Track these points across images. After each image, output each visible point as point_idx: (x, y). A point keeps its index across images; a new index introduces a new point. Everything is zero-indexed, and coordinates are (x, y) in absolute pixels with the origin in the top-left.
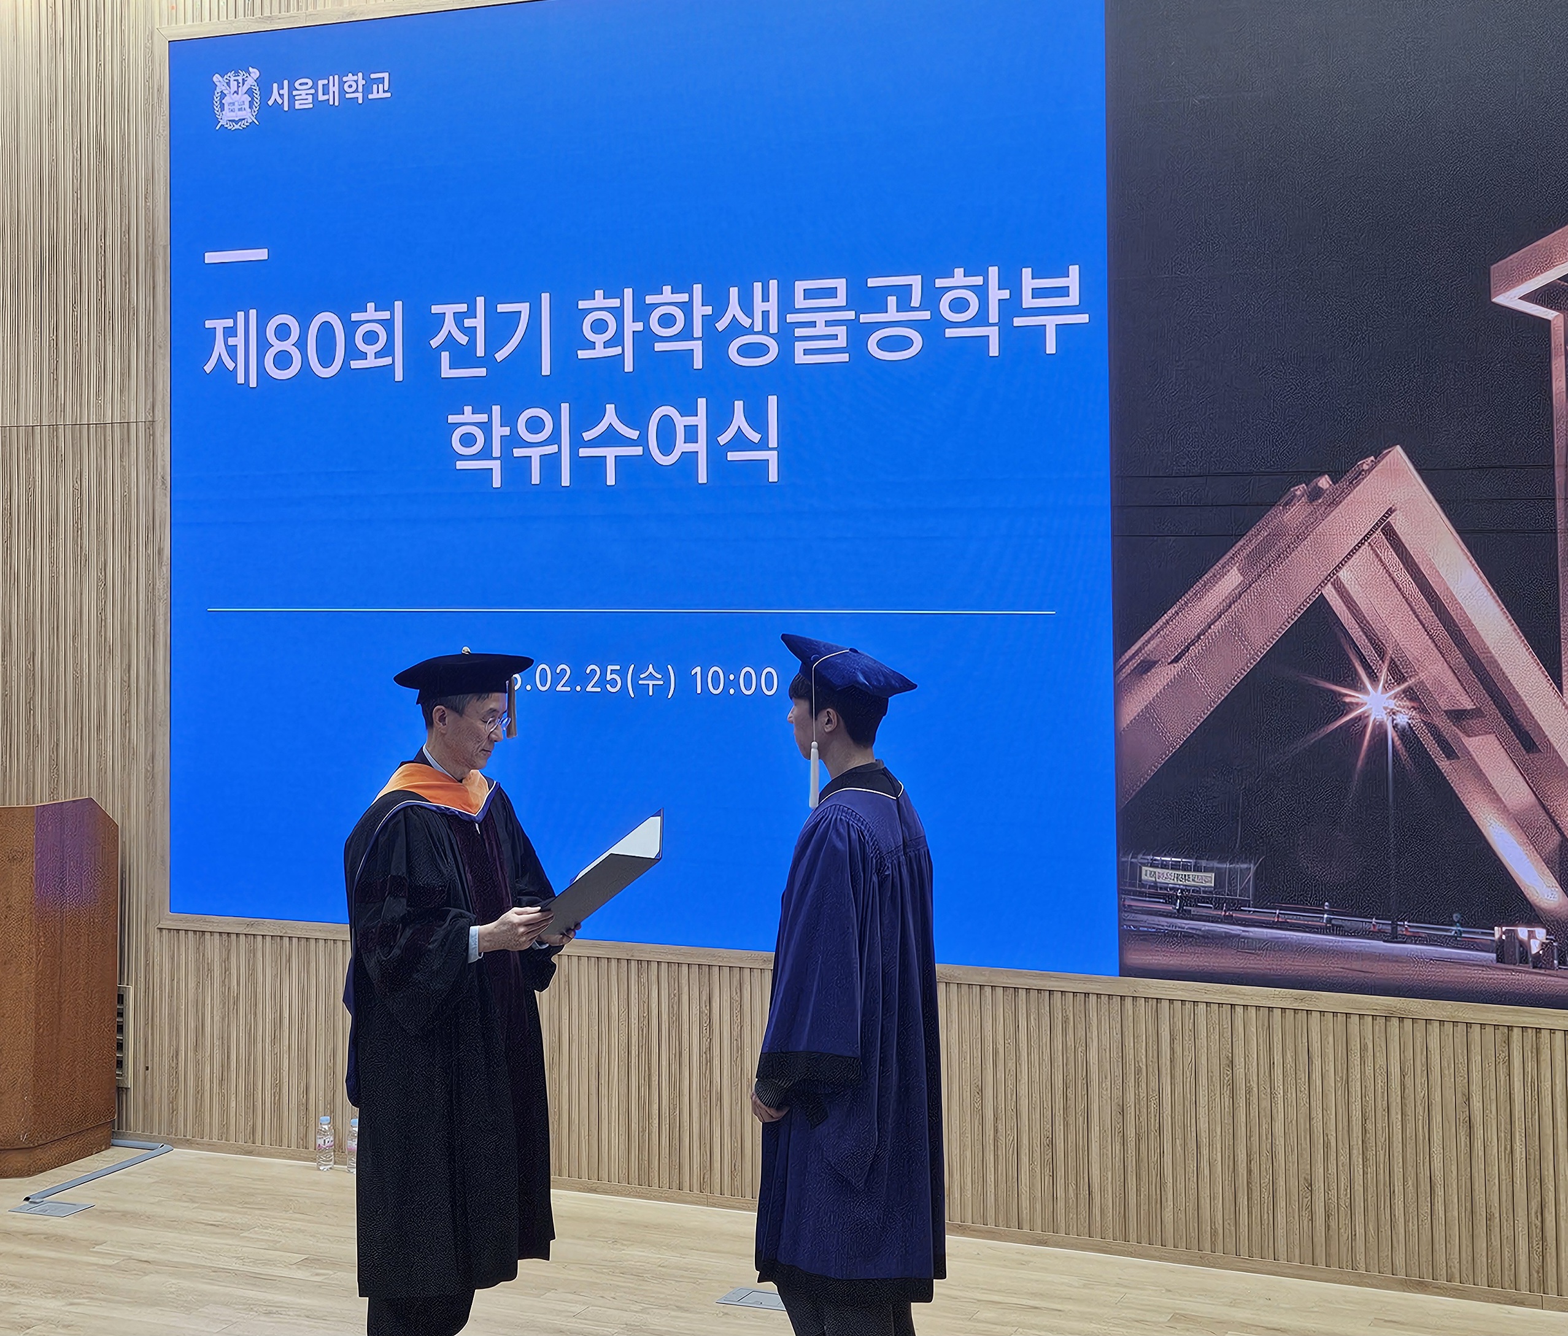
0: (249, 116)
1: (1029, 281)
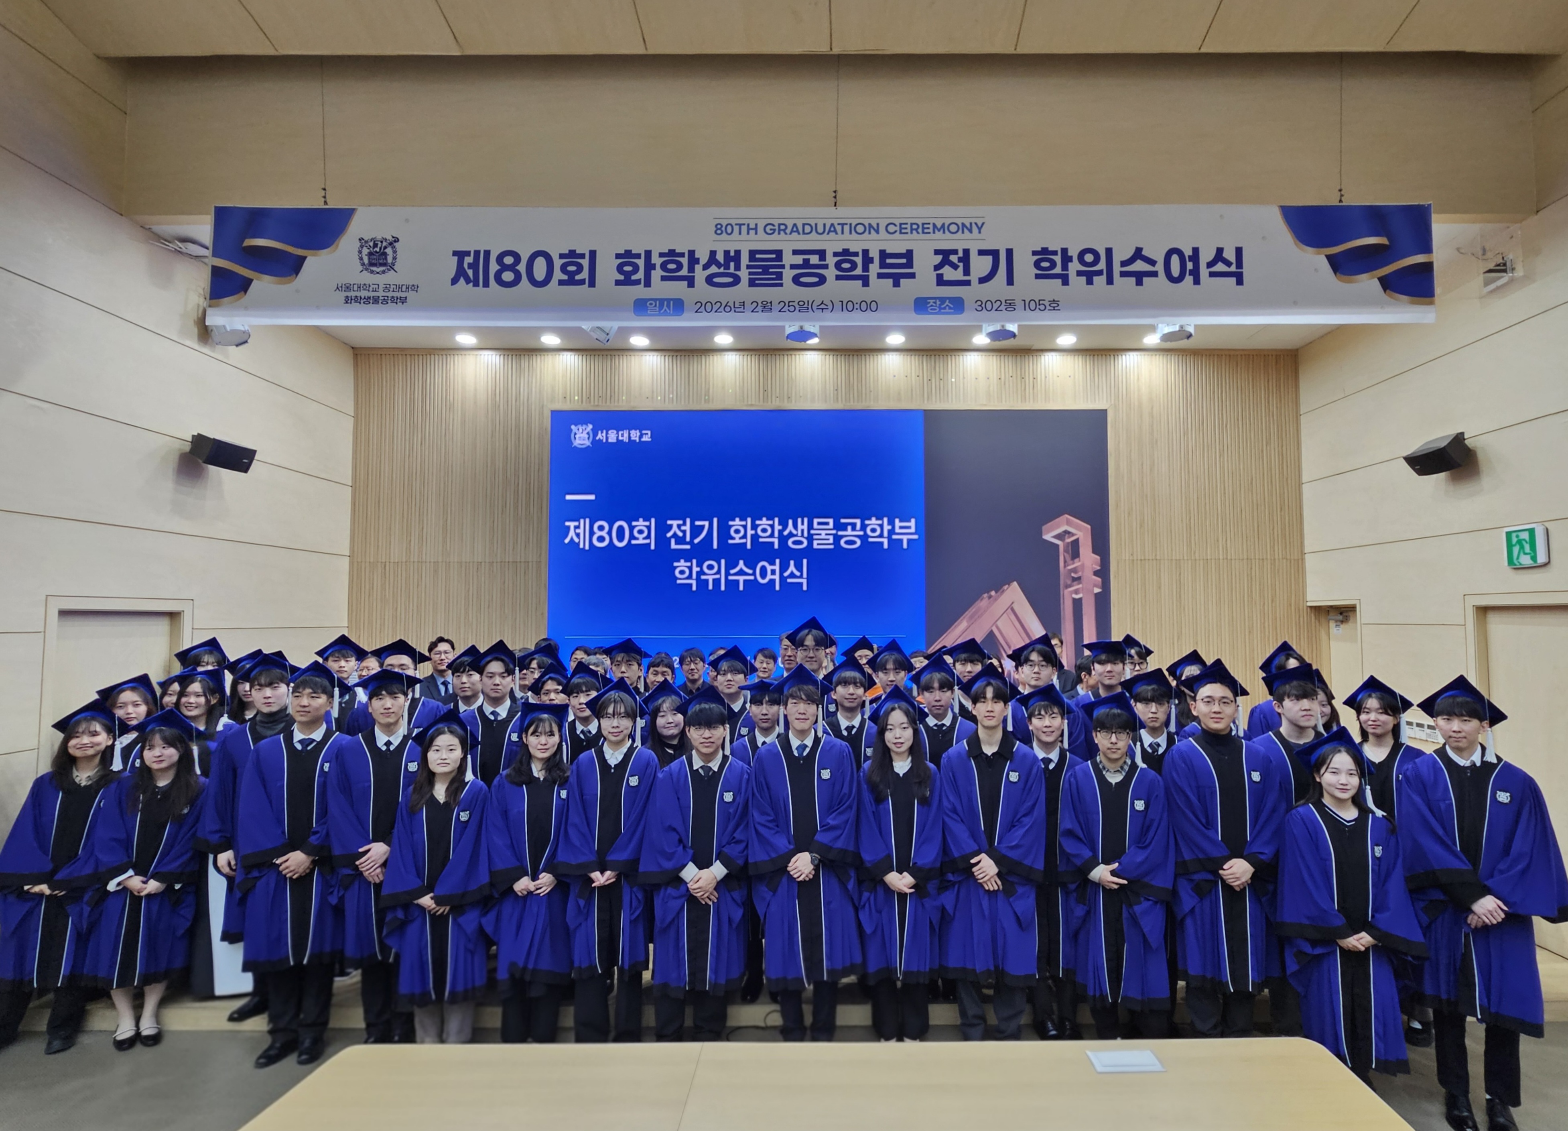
0: (588, 443)
1: (897, 523)
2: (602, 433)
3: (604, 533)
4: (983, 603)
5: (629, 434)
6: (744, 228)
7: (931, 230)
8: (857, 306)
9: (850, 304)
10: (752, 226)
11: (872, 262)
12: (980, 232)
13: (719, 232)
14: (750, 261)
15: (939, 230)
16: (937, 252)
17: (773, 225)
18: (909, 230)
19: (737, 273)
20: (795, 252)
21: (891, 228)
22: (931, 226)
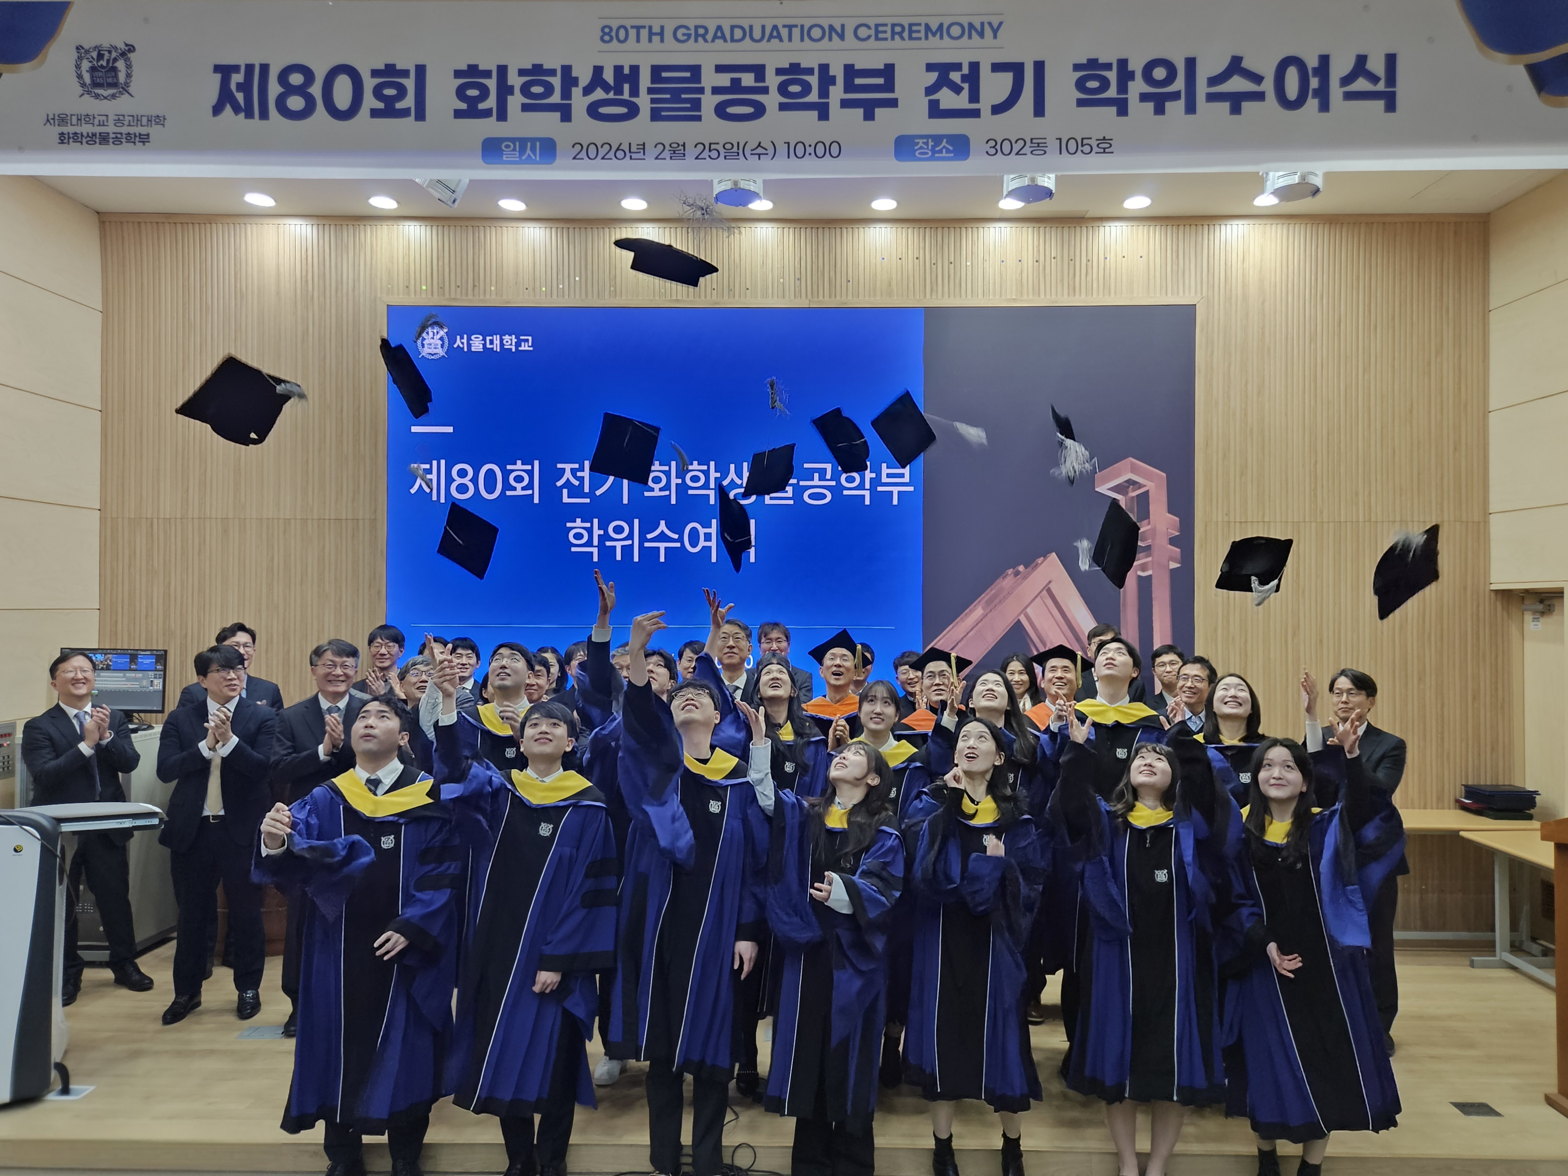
0: (441, 352)
1: (885, 470)
2: (462, 338)
3: (466, 481)
4: (1007, 582)
5: (501, 340)
6: (644, 33)
7: (922, 35)
8: (810, 150)
9: (800, 146)
10: (655, 29)
11: (834, 84)
12: (995, 37)
13: (607, 38)
14: (653, 82)
15: (934, 35)
16: (930, 67)
17: (687, 28)
18: (889, 35)
19: (634, 99)
20: (720, 69)
21: (863, 32)
22: (922, 28)
